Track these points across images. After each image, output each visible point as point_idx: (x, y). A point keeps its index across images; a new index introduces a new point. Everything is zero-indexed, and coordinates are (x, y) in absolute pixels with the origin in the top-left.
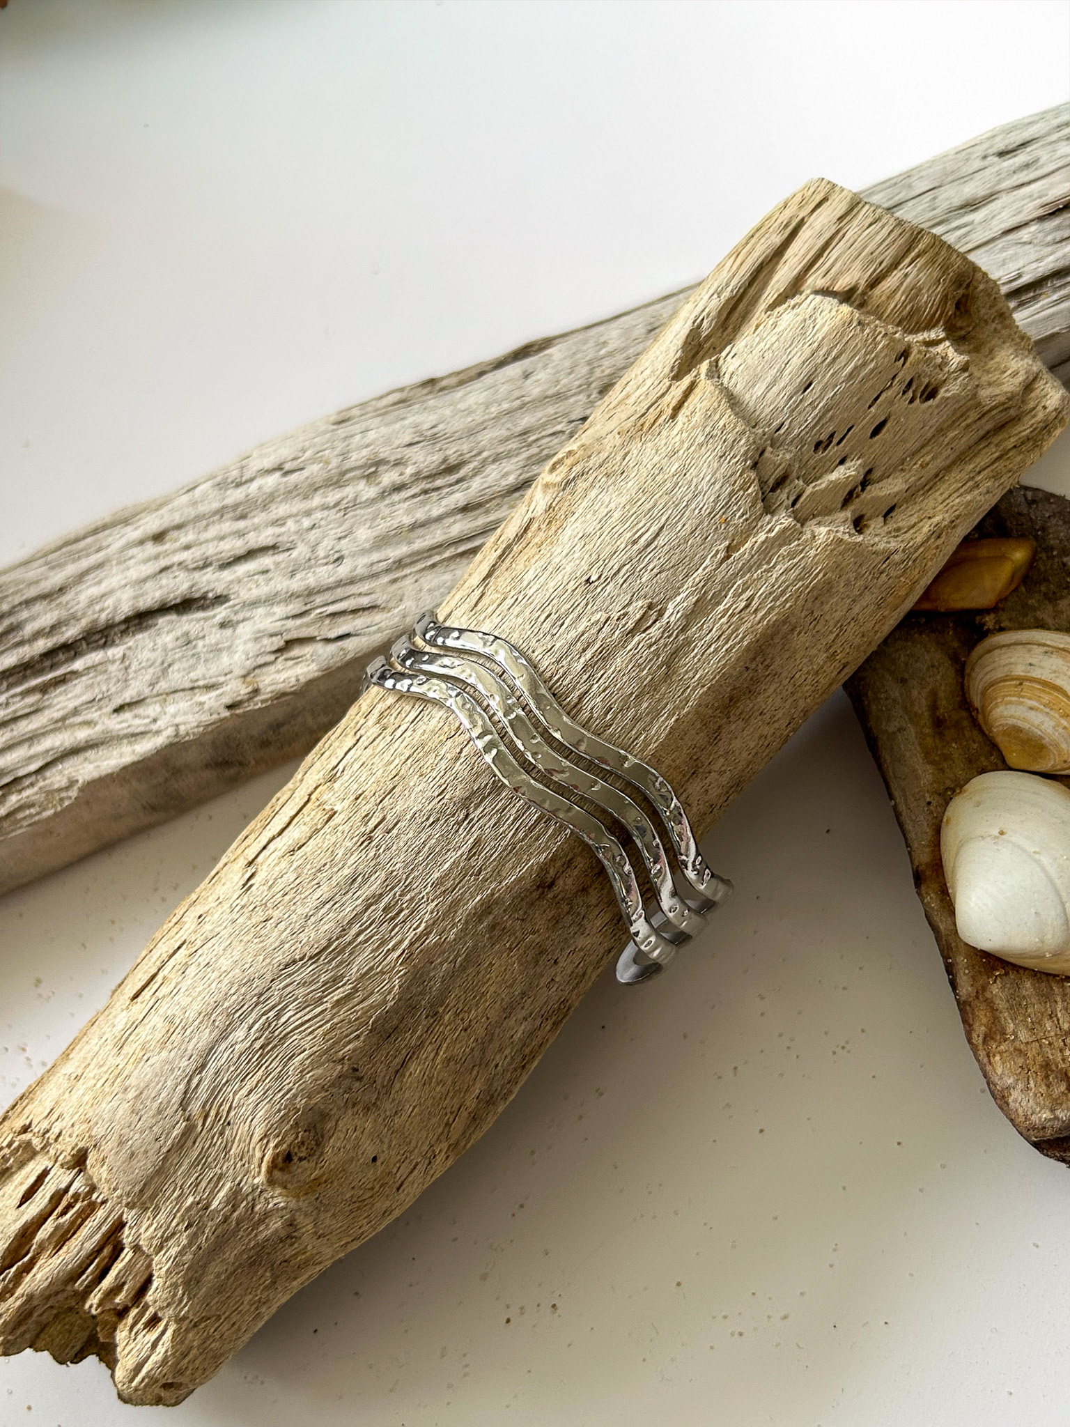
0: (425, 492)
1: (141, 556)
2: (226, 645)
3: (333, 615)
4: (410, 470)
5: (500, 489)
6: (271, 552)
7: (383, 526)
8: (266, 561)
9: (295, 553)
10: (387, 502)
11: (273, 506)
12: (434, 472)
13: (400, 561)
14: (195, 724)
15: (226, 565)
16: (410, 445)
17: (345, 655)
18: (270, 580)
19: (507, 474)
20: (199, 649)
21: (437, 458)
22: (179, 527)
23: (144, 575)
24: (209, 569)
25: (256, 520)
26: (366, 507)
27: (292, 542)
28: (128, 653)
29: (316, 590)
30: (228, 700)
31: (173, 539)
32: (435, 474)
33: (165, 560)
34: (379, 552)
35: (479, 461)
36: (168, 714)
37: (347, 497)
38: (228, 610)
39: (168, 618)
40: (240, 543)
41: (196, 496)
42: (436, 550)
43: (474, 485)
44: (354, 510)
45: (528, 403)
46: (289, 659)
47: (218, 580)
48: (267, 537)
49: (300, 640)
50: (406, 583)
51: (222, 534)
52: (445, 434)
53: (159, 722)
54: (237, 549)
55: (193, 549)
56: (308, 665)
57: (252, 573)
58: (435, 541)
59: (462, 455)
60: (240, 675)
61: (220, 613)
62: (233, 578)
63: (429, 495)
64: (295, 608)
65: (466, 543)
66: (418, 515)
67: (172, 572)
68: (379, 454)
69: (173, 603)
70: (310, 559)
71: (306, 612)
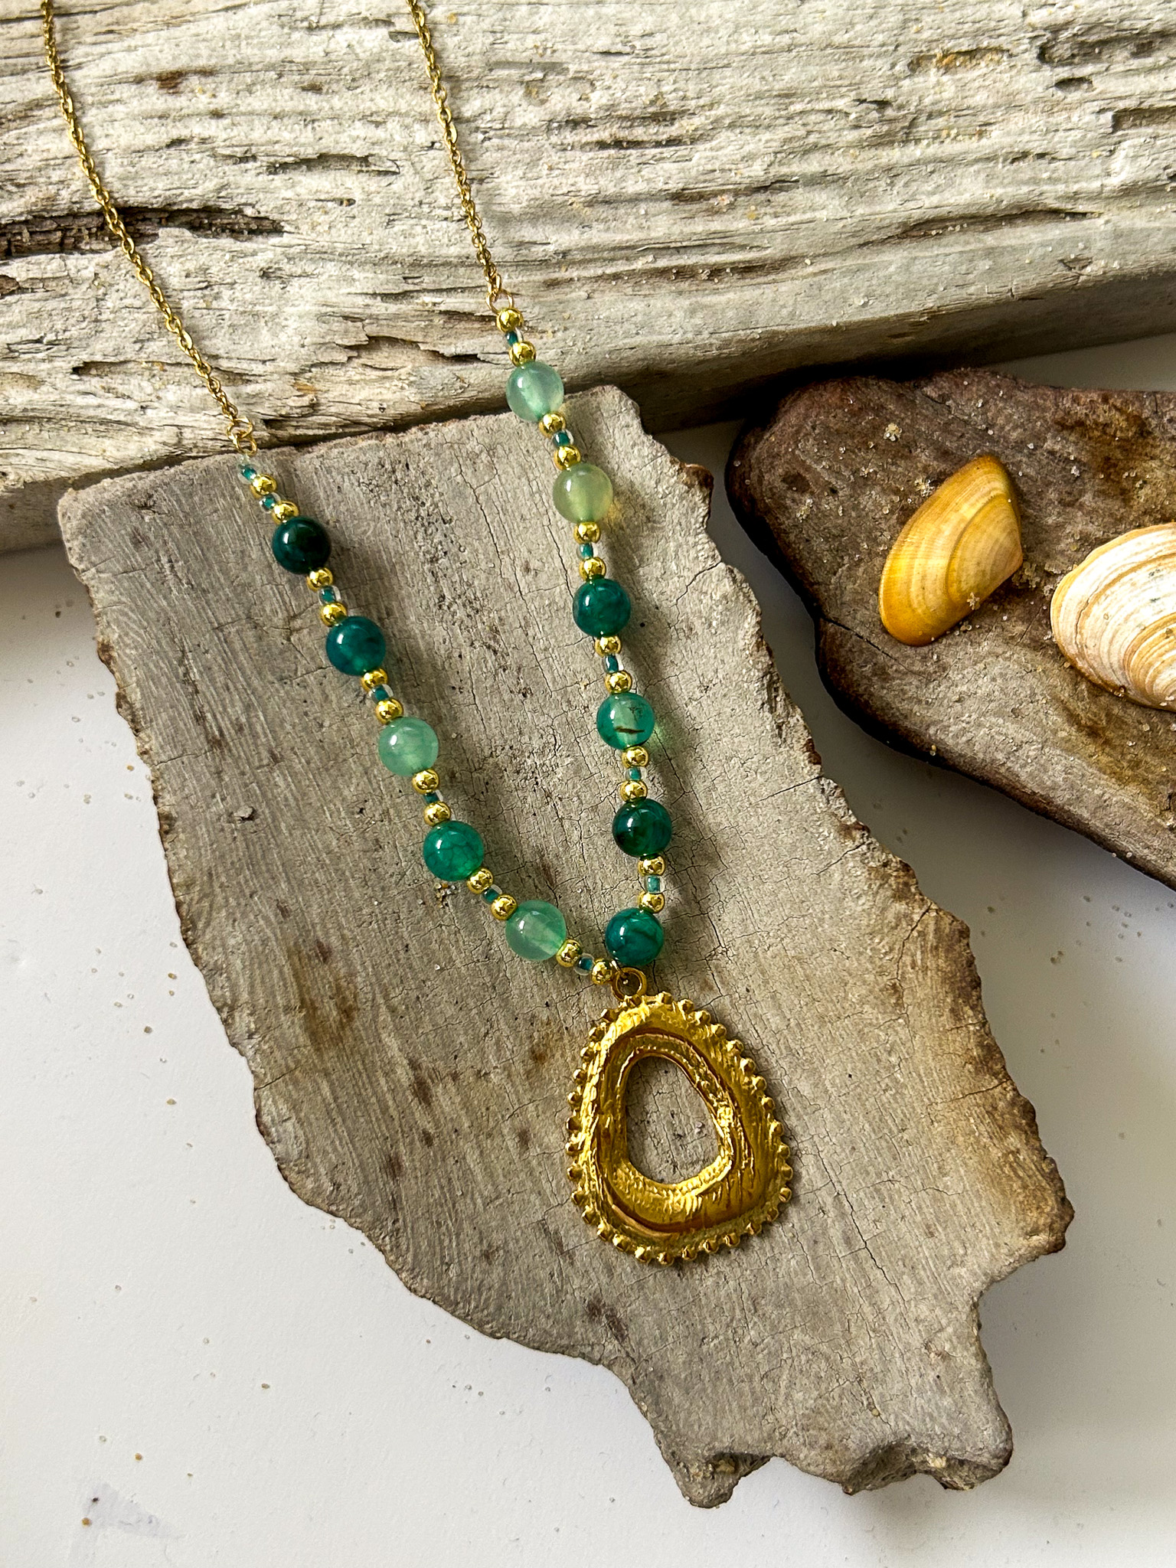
0: (618, 144)
1: (135, 106)
2: (270, 309)
3: (452, 315)
4: (598, 99)
5: (738, 179)
6: (355, 167)
7: (549, 184)
8: (351, 183)
9: (398, 185)
10: (554, 139)
11: (366, 87)
12: (637, 113)
13: (565, 254)
14: (210, 434)
15: (274, 169)
16: (607, 53)
17: (464, 389)
18: (354, 217)
19: (749, 158)
20: (224, 303)
21: (645, 93)
22: (206, 73)
23: (138, 144)
24: (250, 165)
25: (336, 102)
26: (521, 138)
27: (394, 161)
28: (104, 275)
29: (425, 261)
30: (266, 410)
31: (192, 91)
32: (637, 118)
33: (178, 124)
34: (534, 226)
35: (707, 118)
36: (164, 402)
37: (491, 110)
38: (279, 250)
39: (175, 231)
40: (307, 135)
41: (241, 24)
42: (623, 252)
43: (696, 157)
44: (501, 137)
45: (801, 45)
46: (371, 367)
47: (265, 190)
48: (352, 139)
49: (392, 341)
50: (574, 295)
51: (278, 110)
52: (663, 55)
53: (149, 411)
54: (303, 145)
55: (227, 121)
56: (402, 388)
57: (322, 197)
58: (626, 237)
59: (684, 98)
60: (289, 370)
61: (263, 251)
62: (289, 194)
63: (622, 152)
64: (388, 282)
65: (672, 255)
66: (602, 181)
67: (188, 151)
68: (554, 52)
69: (185, 206)
70: (421, 203)
71: (405, 295)
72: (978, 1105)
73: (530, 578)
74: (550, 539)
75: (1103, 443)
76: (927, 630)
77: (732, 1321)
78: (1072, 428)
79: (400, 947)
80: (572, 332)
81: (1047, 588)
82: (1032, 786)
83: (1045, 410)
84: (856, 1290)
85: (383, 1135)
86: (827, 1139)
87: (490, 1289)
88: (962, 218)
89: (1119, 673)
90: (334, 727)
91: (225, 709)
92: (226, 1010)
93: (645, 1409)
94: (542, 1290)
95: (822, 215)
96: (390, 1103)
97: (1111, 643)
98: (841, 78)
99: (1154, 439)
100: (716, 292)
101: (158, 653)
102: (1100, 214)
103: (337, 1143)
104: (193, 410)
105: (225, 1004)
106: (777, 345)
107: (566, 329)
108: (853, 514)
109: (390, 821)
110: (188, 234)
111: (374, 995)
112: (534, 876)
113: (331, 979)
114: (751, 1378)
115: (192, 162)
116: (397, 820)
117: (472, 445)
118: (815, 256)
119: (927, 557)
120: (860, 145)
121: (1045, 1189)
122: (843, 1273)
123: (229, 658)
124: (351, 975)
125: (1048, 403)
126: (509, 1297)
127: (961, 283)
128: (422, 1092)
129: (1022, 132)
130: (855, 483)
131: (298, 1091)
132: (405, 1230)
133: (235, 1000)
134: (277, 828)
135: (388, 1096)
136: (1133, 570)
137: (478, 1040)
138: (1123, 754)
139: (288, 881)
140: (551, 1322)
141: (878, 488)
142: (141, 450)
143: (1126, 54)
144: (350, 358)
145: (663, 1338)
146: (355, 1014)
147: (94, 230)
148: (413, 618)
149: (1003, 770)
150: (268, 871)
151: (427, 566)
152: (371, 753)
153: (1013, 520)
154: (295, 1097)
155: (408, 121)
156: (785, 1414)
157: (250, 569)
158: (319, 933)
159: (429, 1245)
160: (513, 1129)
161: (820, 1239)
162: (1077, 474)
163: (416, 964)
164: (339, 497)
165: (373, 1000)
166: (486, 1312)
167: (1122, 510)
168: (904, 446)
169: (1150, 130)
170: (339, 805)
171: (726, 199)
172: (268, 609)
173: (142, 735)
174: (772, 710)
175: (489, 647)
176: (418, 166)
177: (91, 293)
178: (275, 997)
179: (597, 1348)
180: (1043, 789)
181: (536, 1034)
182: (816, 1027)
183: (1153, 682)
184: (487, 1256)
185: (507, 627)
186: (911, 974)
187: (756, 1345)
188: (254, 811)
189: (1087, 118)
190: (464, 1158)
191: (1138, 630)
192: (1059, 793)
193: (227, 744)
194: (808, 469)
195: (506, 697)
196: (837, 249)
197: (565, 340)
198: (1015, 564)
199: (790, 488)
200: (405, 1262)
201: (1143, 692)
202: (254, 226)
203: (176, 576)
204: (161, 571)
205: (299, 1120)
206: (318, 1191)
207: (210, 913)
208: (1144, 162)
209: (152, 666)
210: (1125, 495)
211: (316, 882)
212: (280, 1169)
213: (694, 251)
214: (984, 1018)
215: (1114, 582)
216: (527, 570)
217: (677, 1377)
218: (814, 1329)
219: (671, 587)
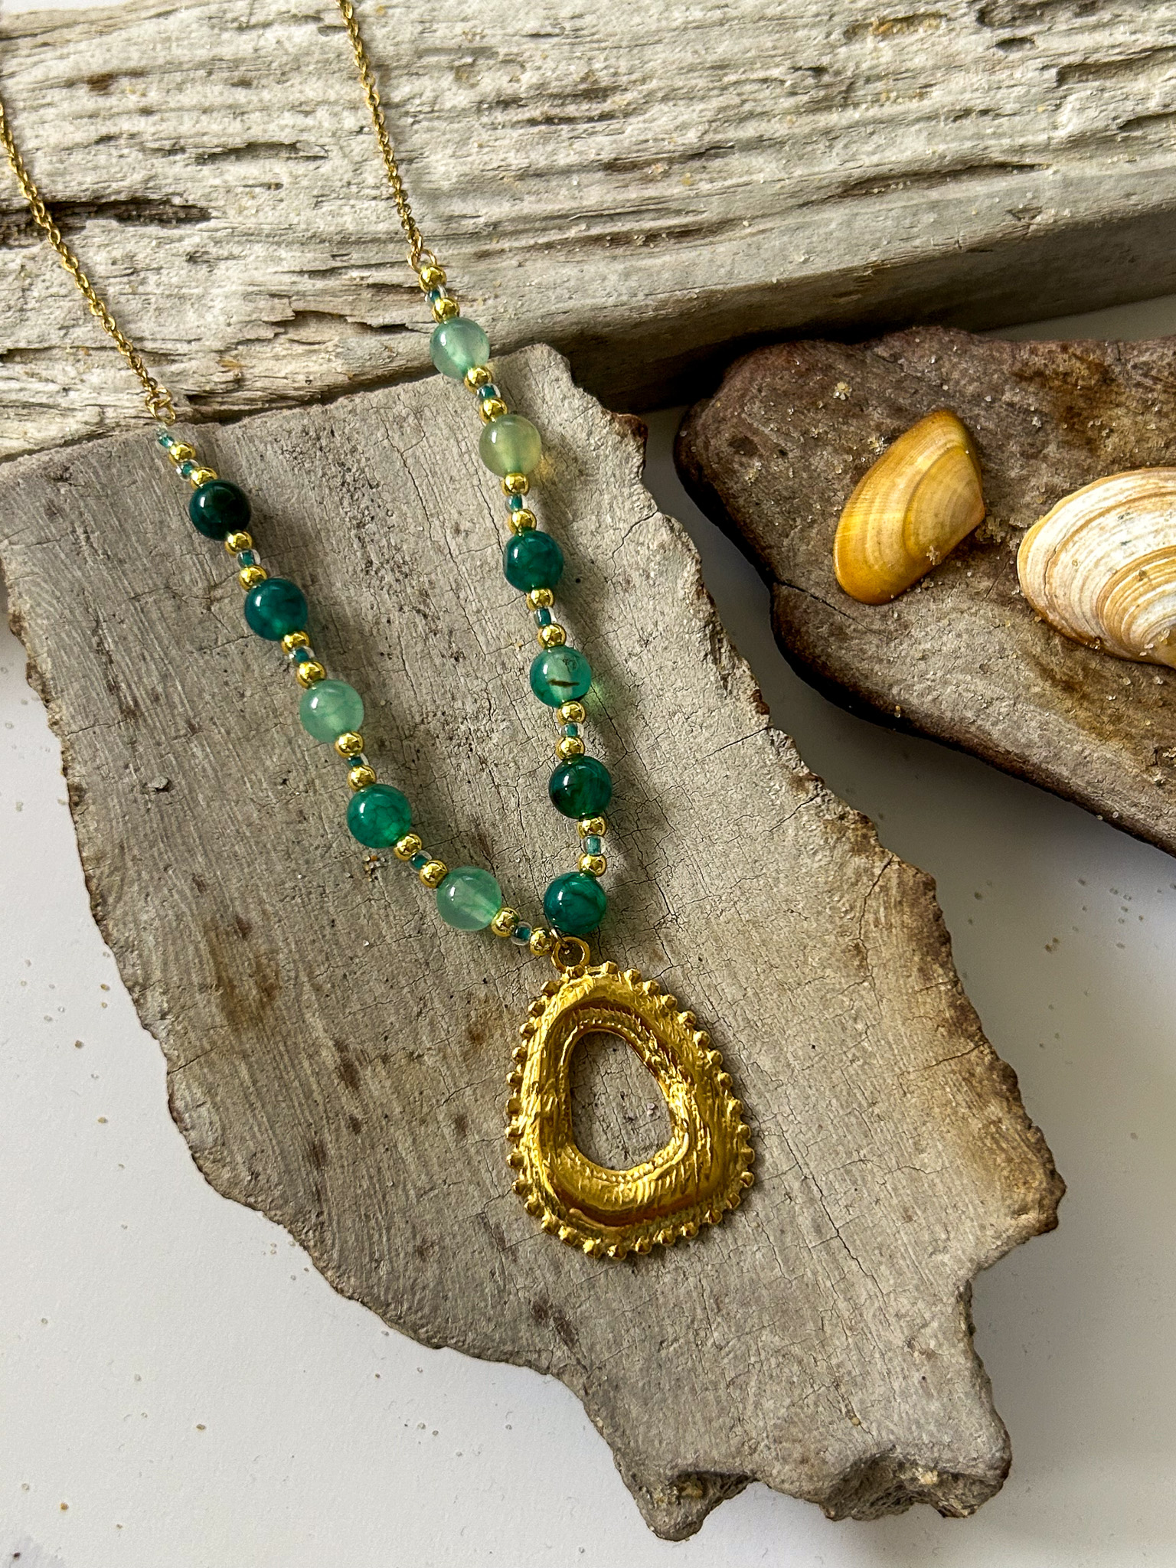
0: (549, 120)
1: (66, 107)
2: (196, 291)
3: (380, 288)
4: (528, 78)
5: (671, 147)
6: (284, 154)
7: (476, 160)
8: (279, 169)
9: (326, 168)
10: (485, 119)
11: (296, 79)
12: (568, 90)
13: (496, 225)
14: (133, 412)
15: (204, 159)
16: (536, 36)
17: (392, 359)
18: (281, 200)
19: (683, 127)
20: (150, 287)
21: (576, 71)
22: (136, 74)
23: (68, 141)
24: (178, 157)
25: (266, 95)
26: (451, 120)
27: (322, 146)
28: (30, 266)
29: (353, 238)
30: (190, 386)
31: (123, 92)
32: (568, 95)
33: (108, 123)
34: (464, 201)
35: (640, 92)
36: (87, 384)
37: (421, 95)
38: (206, 234)
39: (102, 222)
40: (236, 126)
41: (172, 27)
42: (557, 221)
43: (629, 130)
44: (430, 120)
45: (733, 19)
46: (298, 342)
47: (193, 179)
48: (282, 128)
49: (320, 316)
50: (504, 264)
51: (207, 104)
52: (593, 34)
53: (72, 394)
54: (231, 135)
55: (156, 118)
56: (329, 360)
57: (250, 183)
58: (557, 207)
59: (615, 74)
60: (214, 348)
61: (190, 236)
62: (217, 182)
63: (554, 127)
64: (315, 259)
65: (605, 223)
66: (533, 156)
67: (116, 147)
68: (483, 37)
69: (113, 198)
70: (349, 184)
71: (332, 272)
72: (953, 1072)
73: (460, 539)
74: (481, 499)
75: (1065, 392)
76: (886, 588)
77: (693, 1322)
78: (1030, 379)
79: (325, 922)
80: (503, 300)
81: (1012, 544)
82: (1005, 745)
83: (1001, 362)
84: (829, 1284)
85: (306, 1121)
86: (791, 1117)
87: (424, 1288)
88: (905, 175)
89: (1093, 622)
90: (257, 697)
91: (140, 678)
92: (137, 989)
93: (600, 1424)
94: (483, 1291)
95: (760, 177)
96: (315, 1087)
97: (1082, 590)
98: (775, 48)
99: (1118, 386)
100: (651, 255)
101: (70, 623)
102: (1048, 166)
103: (256, 1129)
104: (116, 390)
105: (136, 983)
106: (716, 305)
107: (496, 297)
108: (805, 475)
109: (315, 791)
110: (114, 224)
111: (297, 972)
112: (469, 846)
113: (251, 956)
114: (715, 1385)
115: (121, 156)
116: (322, 791)
117: (400, 409)
118: (753, 218)
119: (882, 511)
120: (797, 111)
121: (1031, 1162)
122: (814, 1264)
123: (146, 629)
124: (272, 951)
125: (1005, 356)
126: (446, 1298)
127: (905, 236)
128: (349, 1075)
129: (963, 91)
130: (805, 444)
131: (214, 1074)
132: (330, 1224)
133: (147, 978)
134: (195, 800)
135: (312, 1079)
136: (1101, 515)
137: (409, 1020)
138: (1102, 708)
139: (206, 854)
140: (492, 1326)
141: (830, 449)
142: (62, 429)
143: (1069, 14)
144: (276, 335)
145: (617, 1343)
146: (276, 992)
147: (23, 226)
148: (339, 585)
149: (973, 729)
150: (184, 843)
151: (353, 532)
152: (295, 723)
153: (970, 470)
154: (211, 1080)
155: (338, 109)
156: (756, 1426)
157: (169, 539)
158: (239, 909)
159: (357, 1240)
160: (449, 1115)
161: (788, 1228)
162: (1039, 425)
163: (343, 940)
164: (262, 466)
165: (297, 977)
166: (420, 1314)
167: (1089, 461)
168: (855, 405)
169: (1097, 84)
170: (260, 775)
171: (660, 168)
172: (187, 579)
173: (52, 705)
174: (716, 661)
175: (418, 611)
176: (347, 150)
177: (17, 284)
178: (189, 974)
179: (544, 1355)
180: (1017, 747)
181: (473, 1013)
182: (775, 996)
183: (1129, 629)
184: (421, 1252)
185: (437, 591)
186: (874, 933)
187: (720, 1348)
188: (169, 782)
189: (1030, 75)
190: (395, 1146)
191: (1109, 575)
192: (1035, 751)
193: (142, 714)
194: (756, 432)
195: (438, 661)
196: (774, 211)
197: (496, 307)
198: (977, 516)
199: (737, 452)
200: (330, 1260)
201: (1120, 642)
202: (182, 215)
203: (92, 546)
204: (76, 542)
205: (214, 1104)
206: (234, 1182)
207: (121, 887)
208: (1092, 113)
209: (63, 635)
210: (1091, 445)
211: (235, 855)
212: (194, 1159)
213: (631, 217)
214: (955, 976)
215: (1082, 528)
216: (458, 531)
217: (634, 1386)
218: (784, 1328)
219: (607, 540)
